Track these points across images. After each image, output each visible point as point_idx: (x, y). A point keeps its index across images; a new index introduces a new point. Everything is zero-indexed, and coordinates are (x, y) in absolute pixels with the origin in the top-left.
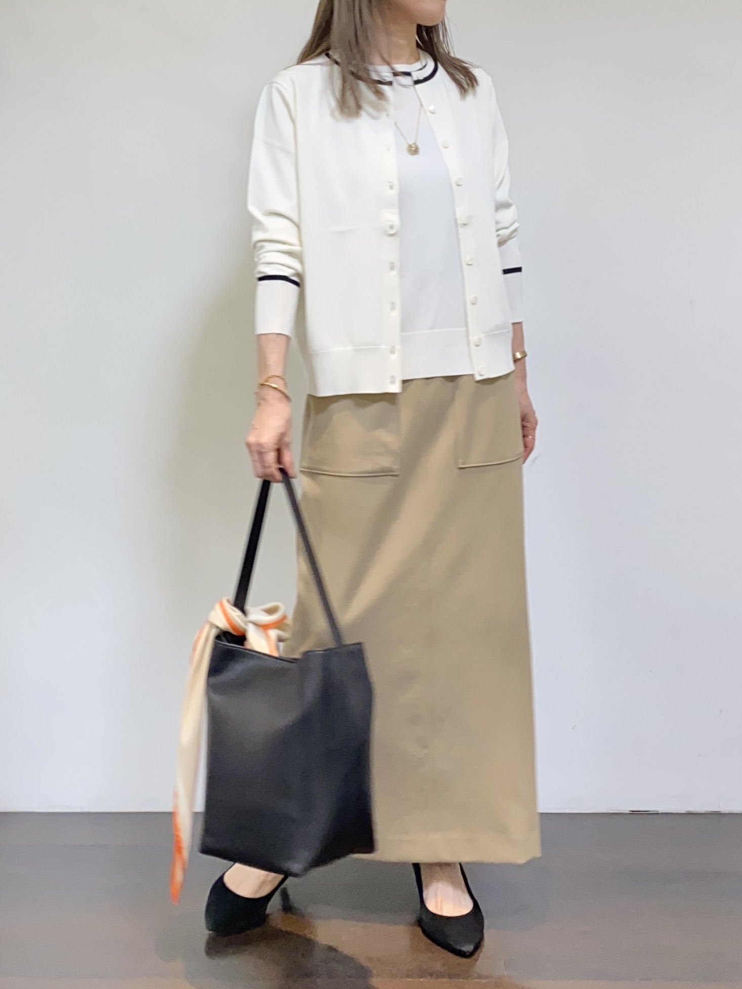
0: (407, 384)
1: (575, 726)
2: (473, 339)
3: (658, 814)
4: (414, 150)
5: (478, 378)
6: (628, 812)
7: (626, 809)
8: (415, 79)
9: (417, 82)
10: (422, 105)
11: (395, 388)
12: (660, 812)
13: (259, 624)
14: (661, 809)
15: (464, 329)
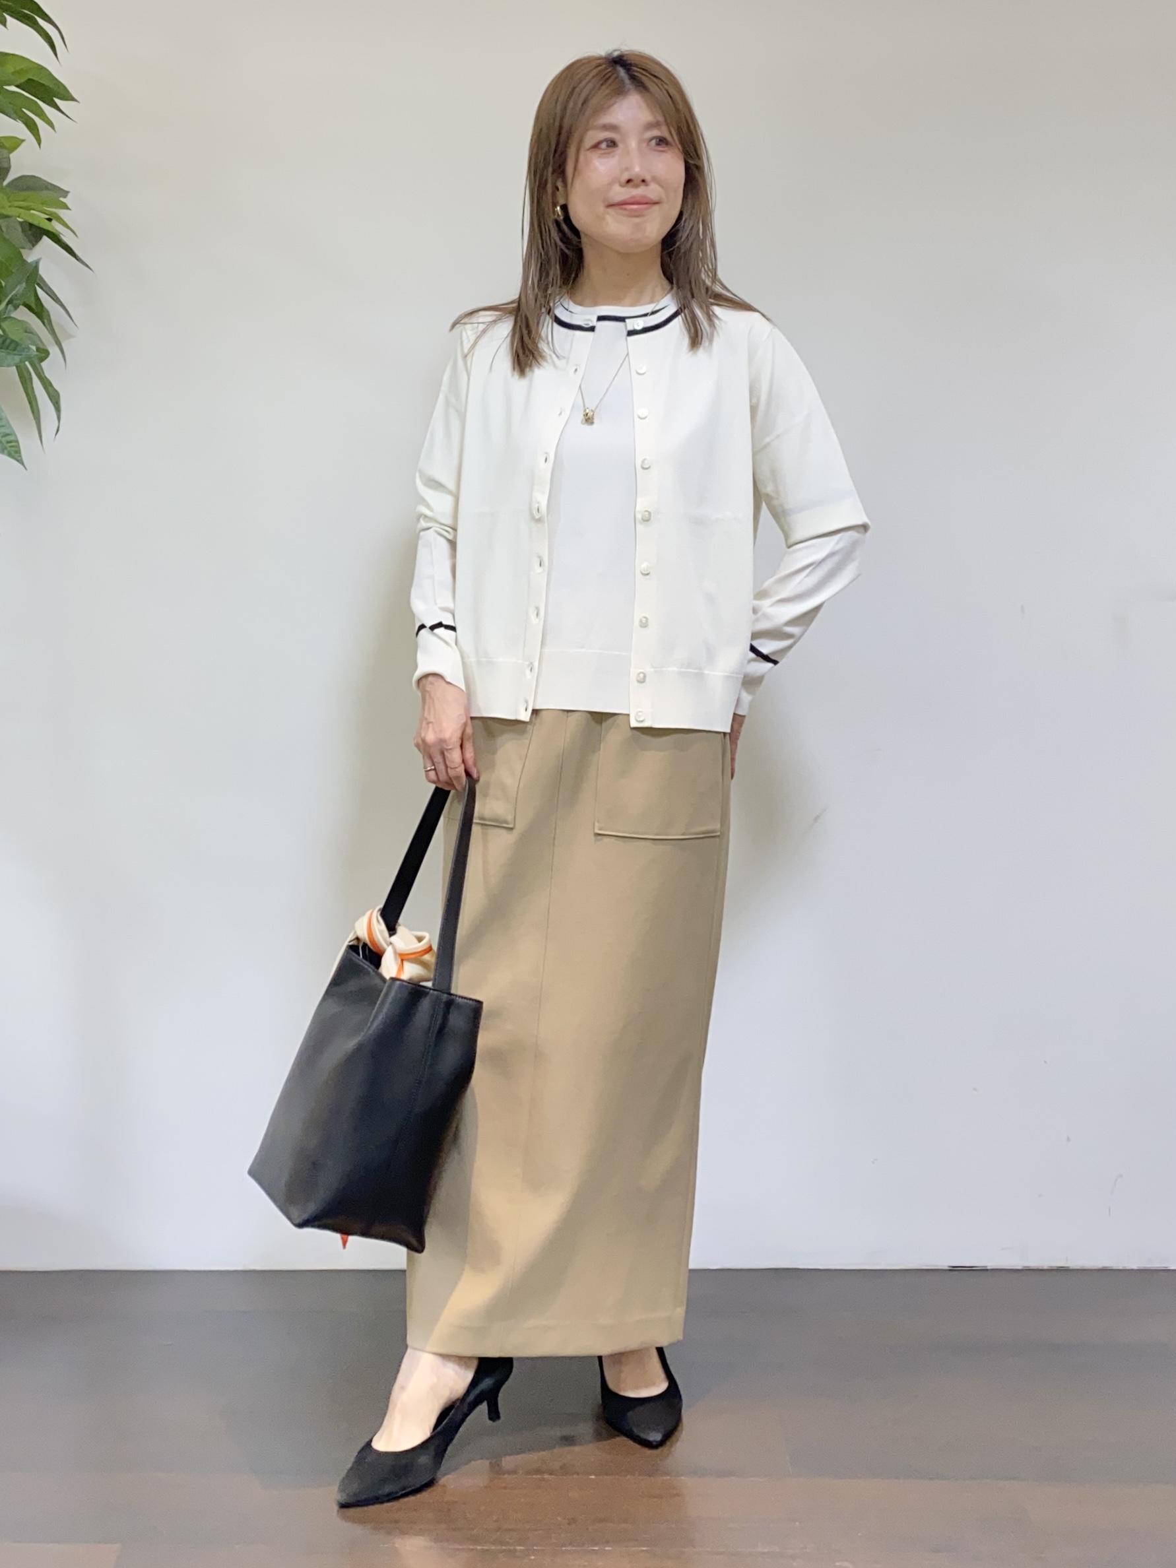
0: (538, 714)
1: (876, 1160)
2: (636, 671)
3: (987, 1270)
4: (589, 420)
5: (634, 724)
6: (947, 1268)
7: (945, 1264)
8: (630, 328)
9: (631, 333)
10: (628, 359)
12: (989, 1268)
14: (990, 1265)
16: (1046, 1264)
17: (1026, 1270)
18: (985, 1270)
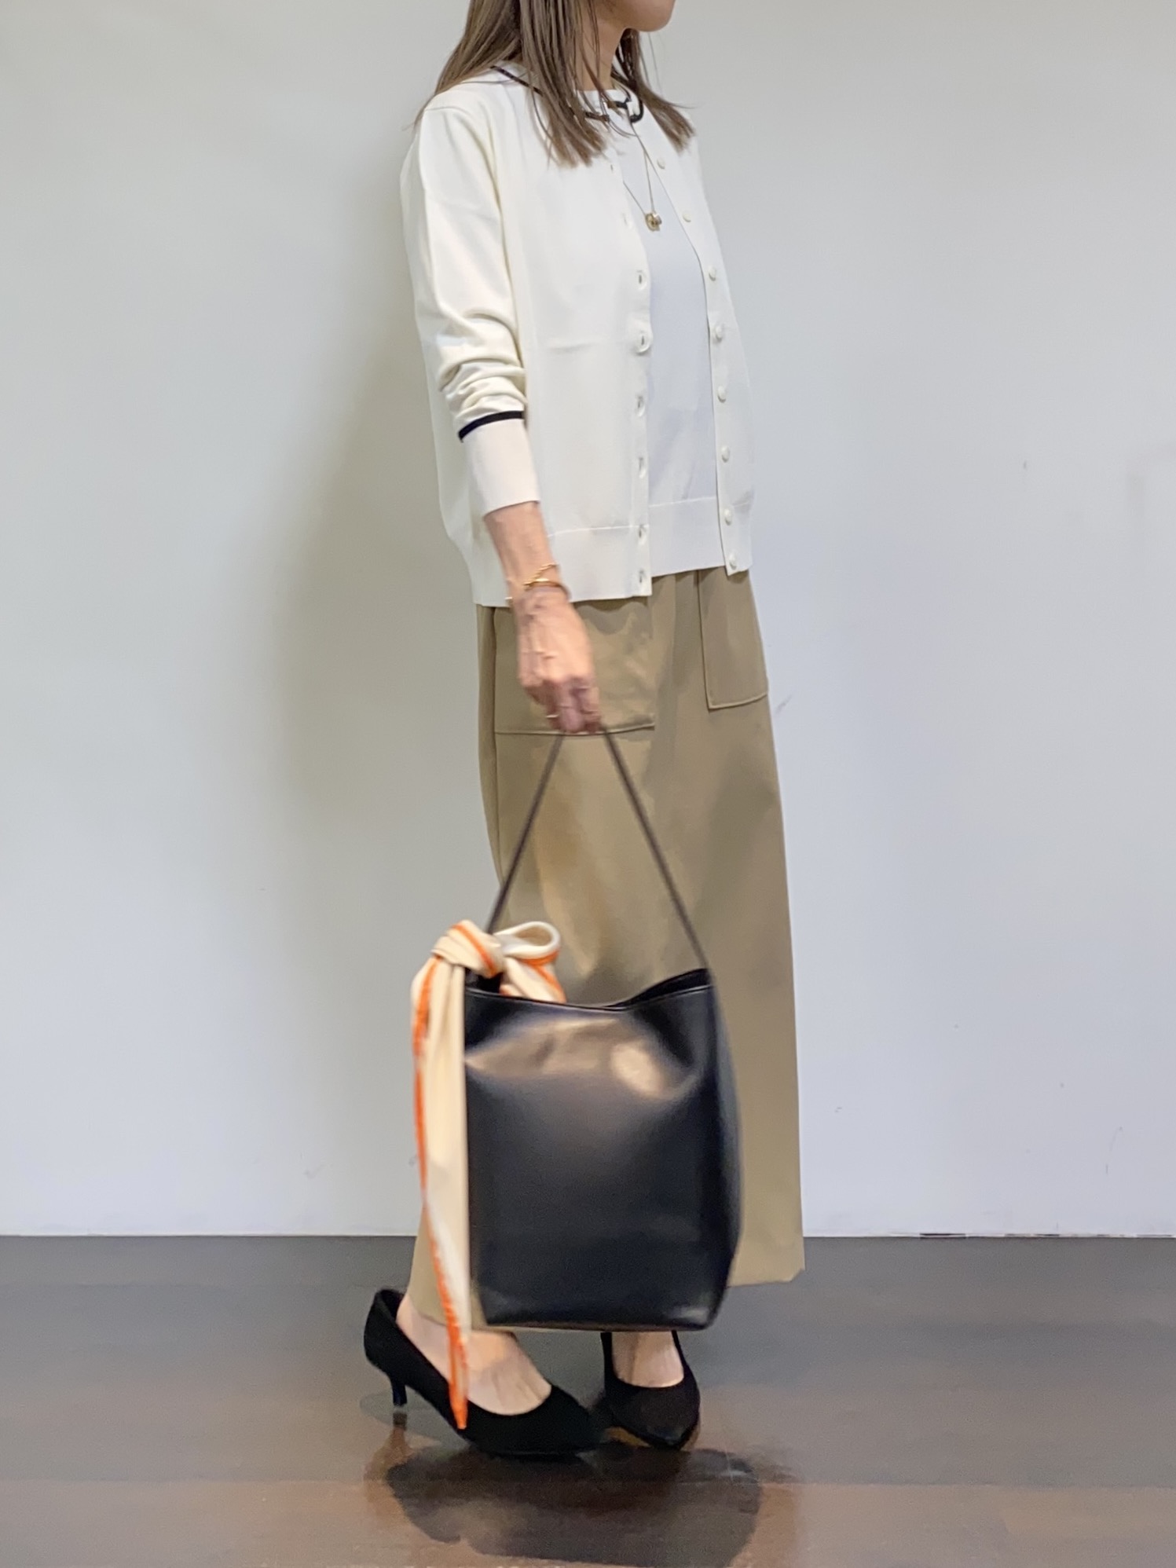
0: (658, 583)
1: (839, 1108)
2: (726, 513)
3: (965, 1238)
4: (654, 224)
5: (730, 572)
6: (919, 1236)
7: (916, 1232)
8: (632, 113)
9: (633, 119)
10: (645, 152)
11: (645, 589)
12: (967, 1236)
13: (524, 958)
14: (969, 1232)
15: (715, 498)
16: (1032, 1232)
17: (1010, 1238)
18: (962, 1238)
